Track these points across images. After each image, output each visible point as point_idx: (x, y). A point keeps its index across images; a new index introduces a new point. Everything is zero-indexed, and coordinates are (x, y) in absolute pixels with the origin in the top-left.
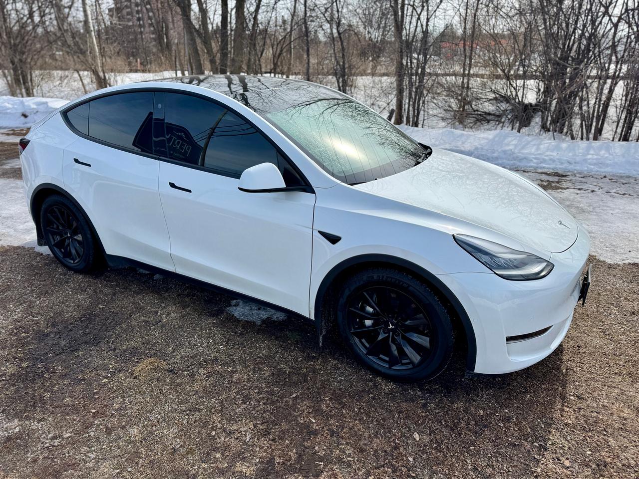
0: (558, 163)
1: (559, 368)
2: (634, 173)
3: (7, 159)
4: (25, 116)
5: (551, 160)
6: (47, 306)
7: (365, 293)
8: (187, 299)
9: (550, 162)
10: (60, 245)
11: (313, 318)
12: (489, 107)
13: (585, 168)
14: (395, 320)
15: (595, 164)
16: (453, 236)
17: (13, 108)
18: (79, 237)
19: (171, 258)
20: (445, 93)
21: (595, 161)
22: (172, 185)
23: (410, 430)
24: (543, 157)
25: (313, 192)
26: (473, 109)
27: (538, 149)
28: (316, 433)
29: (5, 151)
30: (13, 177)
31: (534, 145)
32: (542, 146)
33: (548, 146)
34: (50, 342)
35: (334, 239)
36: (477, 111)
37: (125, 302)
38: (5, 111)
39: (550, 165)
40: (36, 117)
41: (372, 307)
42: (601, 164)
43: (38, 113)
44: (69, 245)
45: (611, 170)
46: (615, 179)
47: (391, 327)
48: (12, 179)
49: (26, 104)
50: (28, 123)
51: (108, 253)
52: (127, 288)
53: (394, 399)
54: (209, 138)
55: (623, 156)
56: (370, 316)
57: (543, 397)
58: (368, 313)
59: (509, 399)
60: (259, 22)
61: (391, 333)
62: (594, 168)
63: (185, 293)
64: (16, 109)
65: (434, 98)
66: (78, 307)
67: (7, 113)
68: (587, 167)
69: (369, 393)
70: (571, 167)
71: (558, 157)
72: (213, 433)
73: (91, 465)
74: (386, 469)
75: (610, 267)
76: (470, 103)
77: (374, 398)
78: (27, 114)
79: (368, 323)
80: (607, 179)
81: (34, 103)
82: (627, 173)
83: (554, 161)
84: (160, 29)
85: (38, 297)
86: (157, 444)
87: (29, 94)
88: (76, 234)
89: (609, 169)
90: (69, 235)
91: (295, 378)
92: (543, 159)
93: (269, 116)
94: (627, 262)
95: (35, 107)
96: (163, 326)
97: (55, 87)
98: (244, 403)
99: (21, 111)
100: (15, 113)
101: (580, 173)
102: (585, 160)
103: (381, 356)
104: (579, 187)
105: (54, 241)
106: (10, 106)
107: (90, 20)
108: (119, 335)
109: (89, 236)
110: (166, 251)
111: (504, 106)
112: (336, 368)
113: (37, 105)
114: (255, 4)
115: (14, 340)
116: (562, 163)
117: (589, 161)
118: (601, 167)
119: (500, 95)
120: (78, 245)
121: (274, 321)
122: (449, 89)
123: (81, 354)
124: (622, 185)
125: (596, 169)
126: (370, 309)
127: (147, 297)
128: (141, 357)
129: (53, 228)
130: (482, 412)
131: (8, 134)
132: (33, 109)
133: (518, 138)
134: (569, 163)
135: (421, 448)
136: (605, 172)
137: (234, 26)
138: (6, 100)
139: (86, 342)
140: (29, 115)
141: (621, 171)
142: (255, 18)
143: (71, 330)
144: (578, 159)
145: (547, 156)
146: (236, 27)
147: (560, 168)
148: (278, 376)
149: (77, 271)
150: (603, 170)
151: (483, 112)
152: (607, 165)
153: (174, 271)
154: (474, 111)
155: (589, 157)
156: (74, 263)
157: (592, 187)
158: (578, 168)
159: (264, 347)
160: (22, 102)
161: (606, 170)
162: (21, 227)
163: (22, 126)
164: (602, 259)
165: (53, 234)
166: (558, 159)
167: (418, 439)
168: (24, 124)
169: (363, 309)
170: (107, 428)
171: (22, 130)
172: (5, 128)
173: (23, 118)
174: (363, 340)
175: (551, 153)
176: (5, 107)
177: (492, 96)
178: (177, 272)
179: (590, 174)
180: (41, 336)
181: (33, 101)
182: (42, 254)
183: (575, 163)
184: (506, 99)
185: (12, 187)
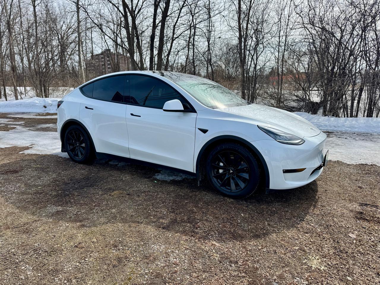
0: (329, 127)
1: (315, 197)
2: (371, 131)
3: (38, 124)
4: (45, 107)
5: (324, 125)
6: (67, 174)
7: (219, 155)
8: (134, 173)
9: (325, 126)
10: (73, 150)
11: (195, 172)
12: (294, 104)
13: (343, 129)
14: (233, 168)
15: (348, 127)
16: (258, 125)
17: (40, 103)
18: (83, 145)
19: (129, 150)
20: (269, 98)
21: (349, 126)
22: (132, 114)
23: (239, 213)
24: (321, 124)
25: (196, 112)
26: (285, 105)
27: (318, 120)
28: (196, 213)
29: (36, 121)
30: (42, 131)
31: (316, 119)
32: (320, 120)
33: (324, 119)
34: (70, 186)
35: (205, 131)
36: (287, 106)
37: (104, 173)
38: (35, 105)
39: (324, 128)
40: (51, 108)
41: (222, 163)
42: (352, 127)
43: (52, 106)
44: (77, 149)
45: (358, 130)
46: (359, 134)
47: (231, 171)
48: (42, 132)
49: (46, 101)
50: (47, 111)
51: (97, 151)
52: (105, 169)
53: (233, 204)
54: (145, 101)
55: (365, 123)
56: (221, 168)
57: (305, 206)
58: (221, 166)
59: (288, 206)
60: (169, 61)
61: (231, 175)
62: (348, 129)
63: (133, 171)
64: (41, 103)
65: (263, 100)
66: (82, 174)
67: (36, 106)
68: (345, 129)
69: (221, 202)
70: (335, 129)
71: (328, 124)
72: (149, 211)
73: (95, 219)
74: (228, 223)
75: (349, 165)
76: (283, 102)
77: (223, 203)
78: (46, 106)
79: (221, 171)
80: (355, 134)
81: (50, 101)
82: (367, 132)
83: (326, 126)
84: (116, 68)
85: (63, 171)
86: (124, 214)
87: (46, 96)
88: (82, 144)
89: (356, 130)
90: (78, 145)
91: (186, 197)
92: (321, 125)
93: (177, 82)
94: (358, 163)
95: (51, 102)
96: (124, 181)
97: (60, 95)
98: (162, 203)
99: (43, 104)
100: (40, 106)
101: (341, 132)
102: (344, 125)
103: (227, 187)
104: (339, 137)
105: (70, 148)
106: (38, 102)
107: (82, 61)
108: (102, 184)
109: (88, 144)
110: (126, 146)
111: (302, 103)
112: (206, 194)
113: (52, 102)
114: (167, 51)
115: (54, 185)
116: (331, 127)
117: (346, 126)
118: (352, 129)
119: (300, 98)
120: (82, 150)
121: (176, 180)
122: (271, 96)
123: (85, 190)
124: (363, 136)
125: (350, 130)
126: (221, 164)
127: (115, 172)
128: (114, 191)
129: (70, 142)
130: (274, 209)
131: (36, 115)
132: (50, 103)
133: (307, 116)
134: (335, 127)
135: (244, 218)
136: (355, 131)
137: (156, 62)
138: (36, 99)
139: (87, 186)
140: (47, 106)
141: (363, 131)
142: (168, 59)
143: (79, 182)
144: (339, 125)
145: (323, 123)
146: (158, 62)
147: (330, 130)
148: (178, 196)
149: (80, 162)
150: (353, 130)
151: (290, 107)
152: (356, 128)
153: (129, 157)
154: (285, 106)
155: (346, 124)
156: (79, 159)
157: (346, 137)
158: (340, 129)
159: (172, 188)
160: (44, 100)
161: (355, 130)
162: (50, 148)
163: (43, 112)
164: (345, 162)
165: (70, 144)
166: (329, 125)
167: (243, 216)
168: (44, 111)
169: (219, 164)
170: (101, 210)
171: (44, 114)
172: (34, 113)
173: (44, 108)
174: (219, 180)
175: (325, 122)
176: (35, 102)
177: (295, 98)
178: (131, 158)
179: (346, 132)
180: (66, 184)
181: (50, 100)
182: (62, 157)
183: (338, 127)
184: (303, 100)
185: (43, 134)
